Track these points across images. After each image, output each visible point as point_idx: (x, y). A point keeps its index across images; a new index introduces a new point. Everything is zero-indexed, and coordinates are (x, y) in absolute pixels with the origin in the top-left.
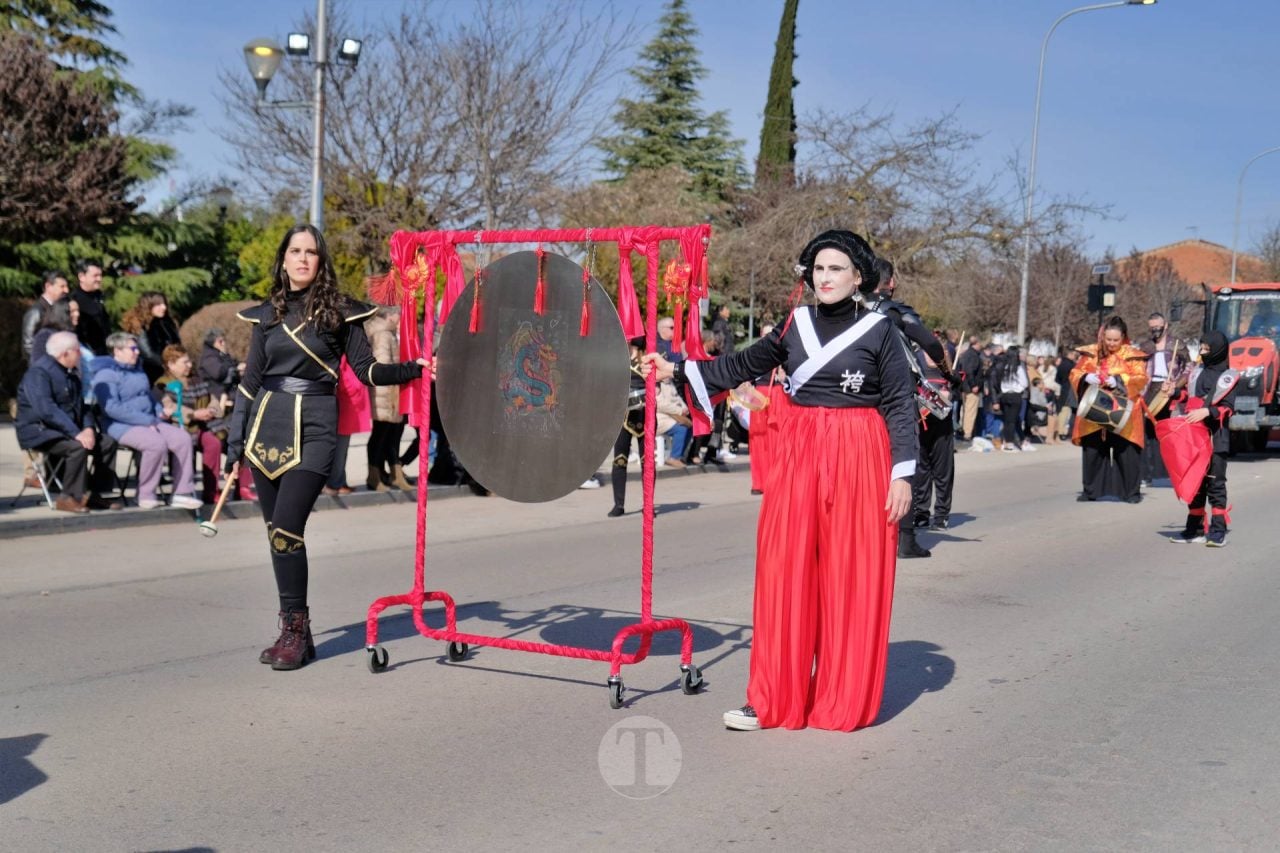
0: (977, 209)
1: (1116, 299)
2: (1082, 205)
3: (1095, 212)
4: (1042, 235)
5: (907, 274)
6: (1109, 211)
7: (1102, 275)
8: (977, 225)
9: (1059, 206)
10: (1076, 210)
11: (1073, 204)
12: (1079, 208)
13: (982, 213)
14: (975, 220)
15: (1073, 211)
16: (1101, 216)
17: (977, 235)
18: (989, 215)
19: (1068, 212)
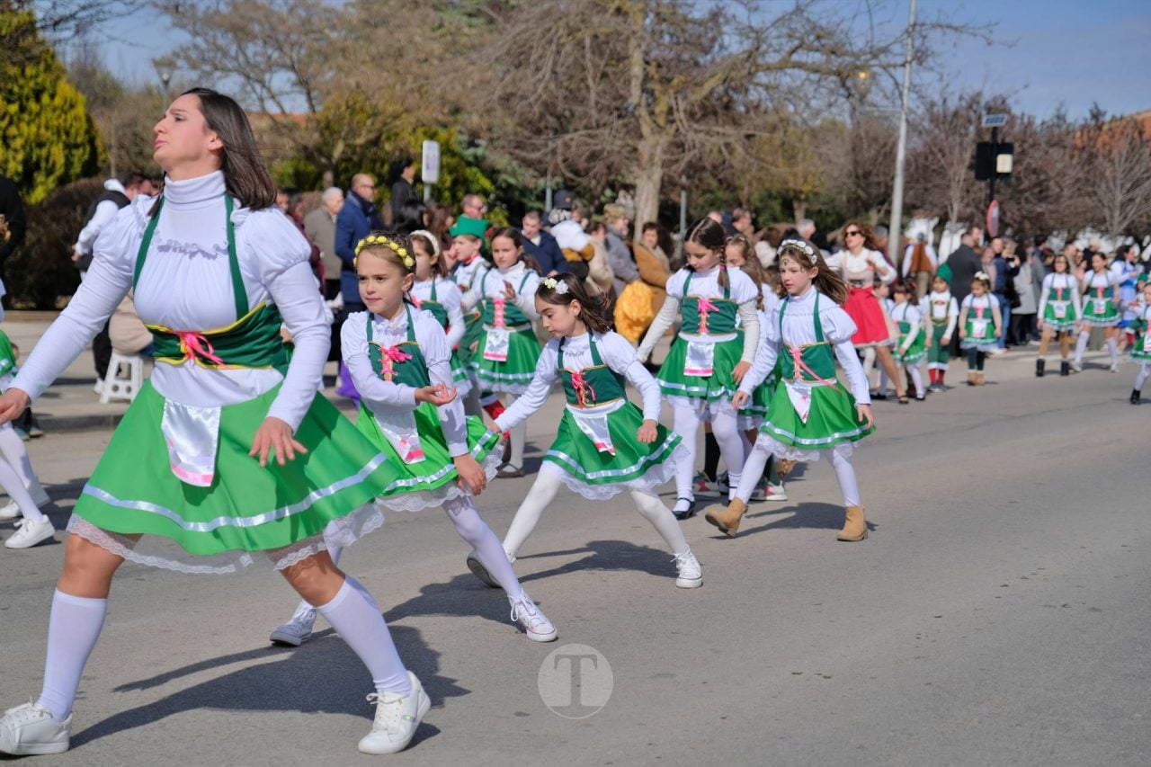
0: (799, 26)
1: (1015, 163)
2: (956, 23)
3: (975, 35)
4: (895, 66)
5: (697, 121)
6: (991, 32)
7: (995, 129)
8: (800, 51)
9: (923, 25)
10: (948, 31)
11: (943, 21)
12: (949, 27)
13: (808, 34)
14: (796, 43)
15: (944, 34)
16: (983, 42)
17: (799, 66)
18: (818, 38)
19: (935, 35)
